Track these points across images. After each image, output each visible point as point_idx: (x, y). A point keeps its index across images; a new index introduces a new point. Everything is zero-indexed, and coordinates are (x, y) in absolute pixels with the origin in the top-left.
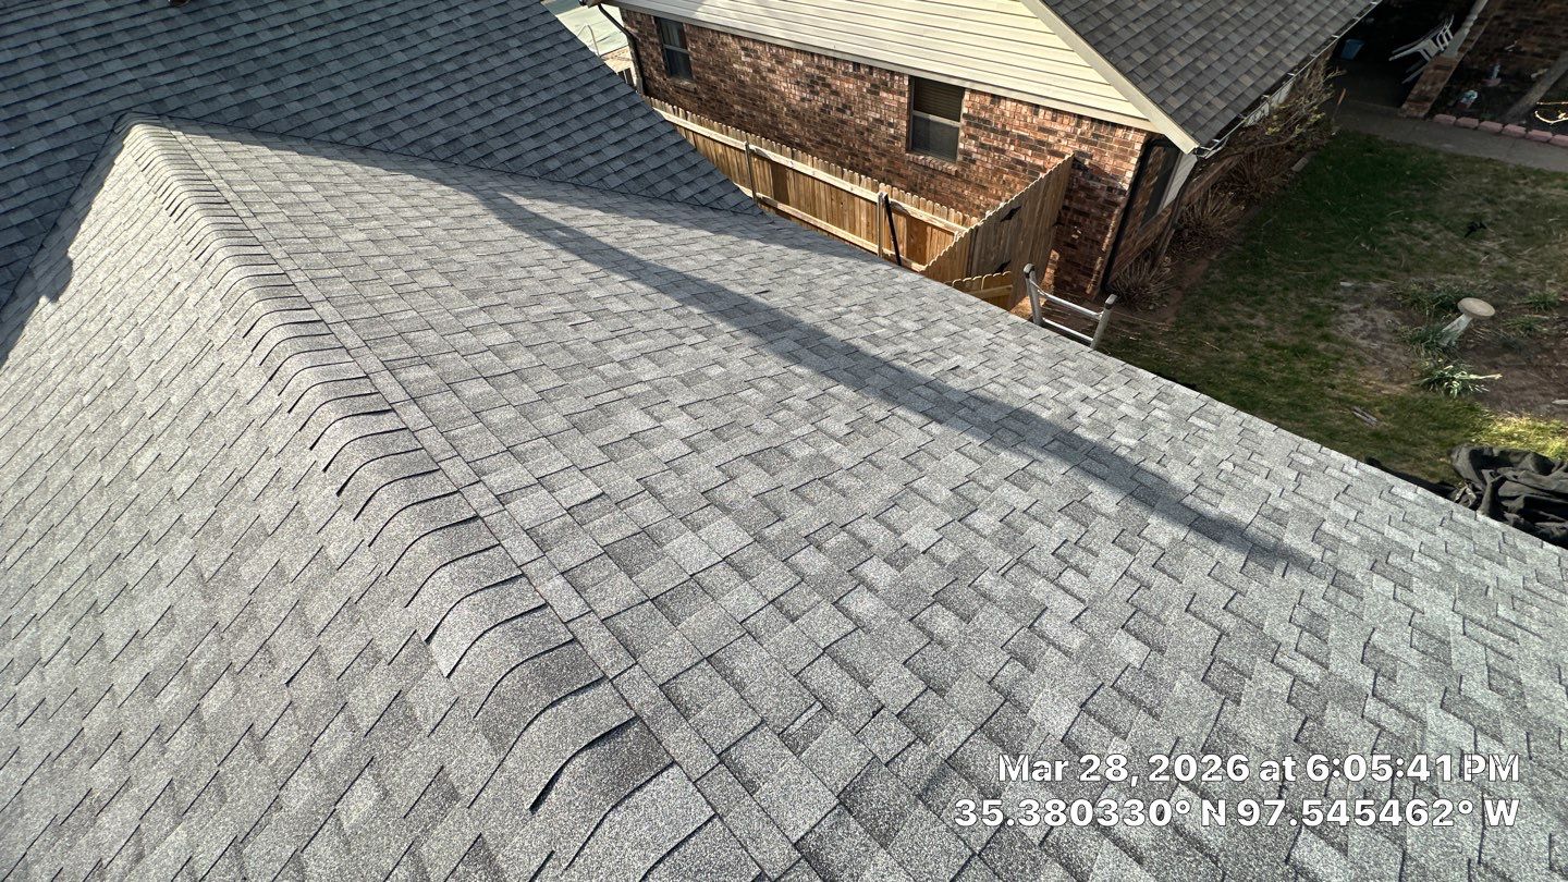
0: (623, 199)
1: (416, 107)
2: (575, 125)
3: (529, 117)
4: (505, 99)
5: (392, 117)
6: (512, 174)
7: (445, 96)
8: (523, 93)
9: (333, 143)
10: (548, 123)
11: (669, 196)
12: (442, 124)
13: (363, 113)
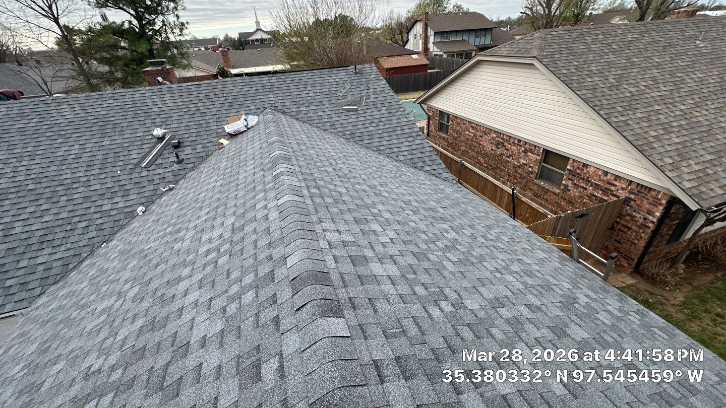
0: (402, 165)
1: (346, 121)
2: (394, 137)
3: (380, 132)
4: (374, 125)
5: (338, 123)
6: (367, 148)
7: (356, 120)
8: (381, 124)
9: (317, 127)
10: (385, 134)
11: (420, 168)
12: (351, 128)
13: (329, 120)
